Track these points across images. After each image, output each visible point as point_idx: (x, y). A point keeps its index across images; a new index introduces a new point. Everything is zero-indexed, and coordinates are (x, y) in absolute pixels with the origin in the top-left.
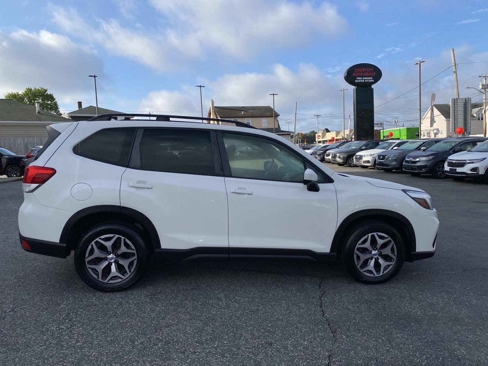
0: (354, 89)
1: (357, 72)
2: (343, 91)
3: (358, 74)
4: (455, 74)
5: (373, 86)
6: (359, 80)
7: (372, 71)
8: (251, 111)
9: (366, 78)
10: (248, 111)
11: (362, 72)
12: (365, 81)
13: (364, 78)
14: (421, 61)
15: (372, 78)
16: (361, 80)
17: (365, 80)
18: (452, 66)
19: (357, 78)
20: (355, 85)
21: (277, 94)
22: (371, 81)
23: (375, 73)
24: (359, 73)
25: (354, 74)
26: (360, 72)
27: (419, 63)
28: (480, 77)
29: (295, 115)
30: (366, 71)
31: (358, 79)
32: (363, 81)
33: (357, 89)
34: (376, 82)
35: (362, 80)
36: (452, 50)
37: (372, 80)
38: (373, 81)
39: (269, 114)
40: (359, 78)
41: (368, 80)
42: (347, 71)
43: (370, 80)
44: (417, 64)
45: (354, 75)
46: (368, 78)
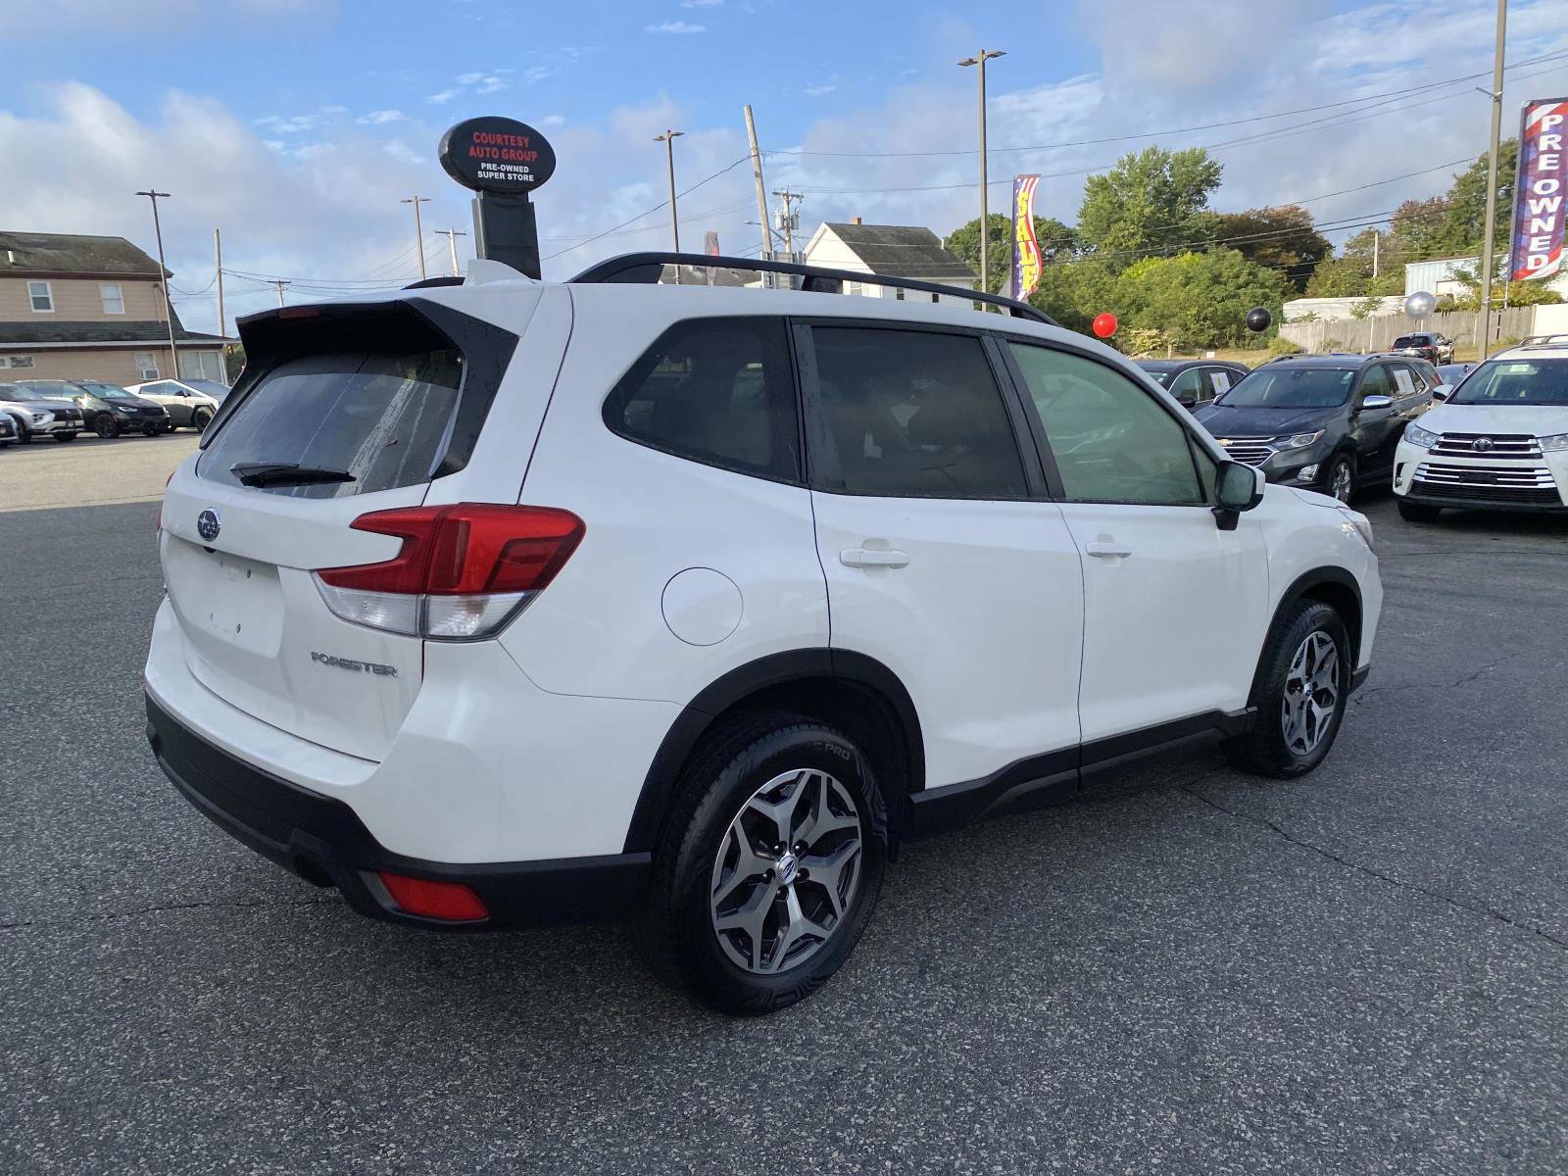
0: (474, 201)
1: (481, 145)
2: (413, 204)
3: (485, 151)
4: (759, 179)
5: (533, 195)
6: (489, 171)
7: (527, 146)
8: (48, 252)
9: (509, 168)
10: (29, 250)
11: (495, 145)
12: (506, 176)
13: (503, 167)
14: (672, 132)
15: (526, 169)
16: (494, 171)
17: (506, 173)
18: (749, 157)
19: (483, 165)
20: (477, 189)
21: (168, 195)
22: (526, 178)
23: (534, 155)
24: (488, 149)
25: (472, 148)
26: (488, 145)
27: (667, 137)
28: (776, 194)
29: (218, 277)
30: (507, 144)
31: (485, 168)
32: (502, 176)
33: (484, 203)
34: (540, 180)
35: (499, 171)
36: (746, 109)
37: (528, 174)
38: (531, 178)
39: (126, 267)
40: (489, 166)
41: (515, 175)
42: (448, 137)
43: (523, 174)
44: (661, 138)
45: (472, 153)
46: (516, 169)
